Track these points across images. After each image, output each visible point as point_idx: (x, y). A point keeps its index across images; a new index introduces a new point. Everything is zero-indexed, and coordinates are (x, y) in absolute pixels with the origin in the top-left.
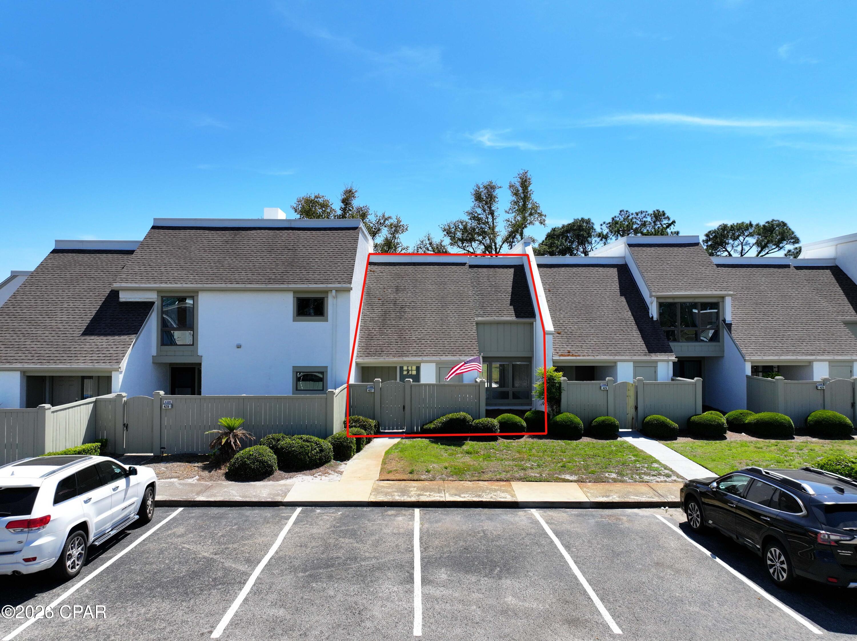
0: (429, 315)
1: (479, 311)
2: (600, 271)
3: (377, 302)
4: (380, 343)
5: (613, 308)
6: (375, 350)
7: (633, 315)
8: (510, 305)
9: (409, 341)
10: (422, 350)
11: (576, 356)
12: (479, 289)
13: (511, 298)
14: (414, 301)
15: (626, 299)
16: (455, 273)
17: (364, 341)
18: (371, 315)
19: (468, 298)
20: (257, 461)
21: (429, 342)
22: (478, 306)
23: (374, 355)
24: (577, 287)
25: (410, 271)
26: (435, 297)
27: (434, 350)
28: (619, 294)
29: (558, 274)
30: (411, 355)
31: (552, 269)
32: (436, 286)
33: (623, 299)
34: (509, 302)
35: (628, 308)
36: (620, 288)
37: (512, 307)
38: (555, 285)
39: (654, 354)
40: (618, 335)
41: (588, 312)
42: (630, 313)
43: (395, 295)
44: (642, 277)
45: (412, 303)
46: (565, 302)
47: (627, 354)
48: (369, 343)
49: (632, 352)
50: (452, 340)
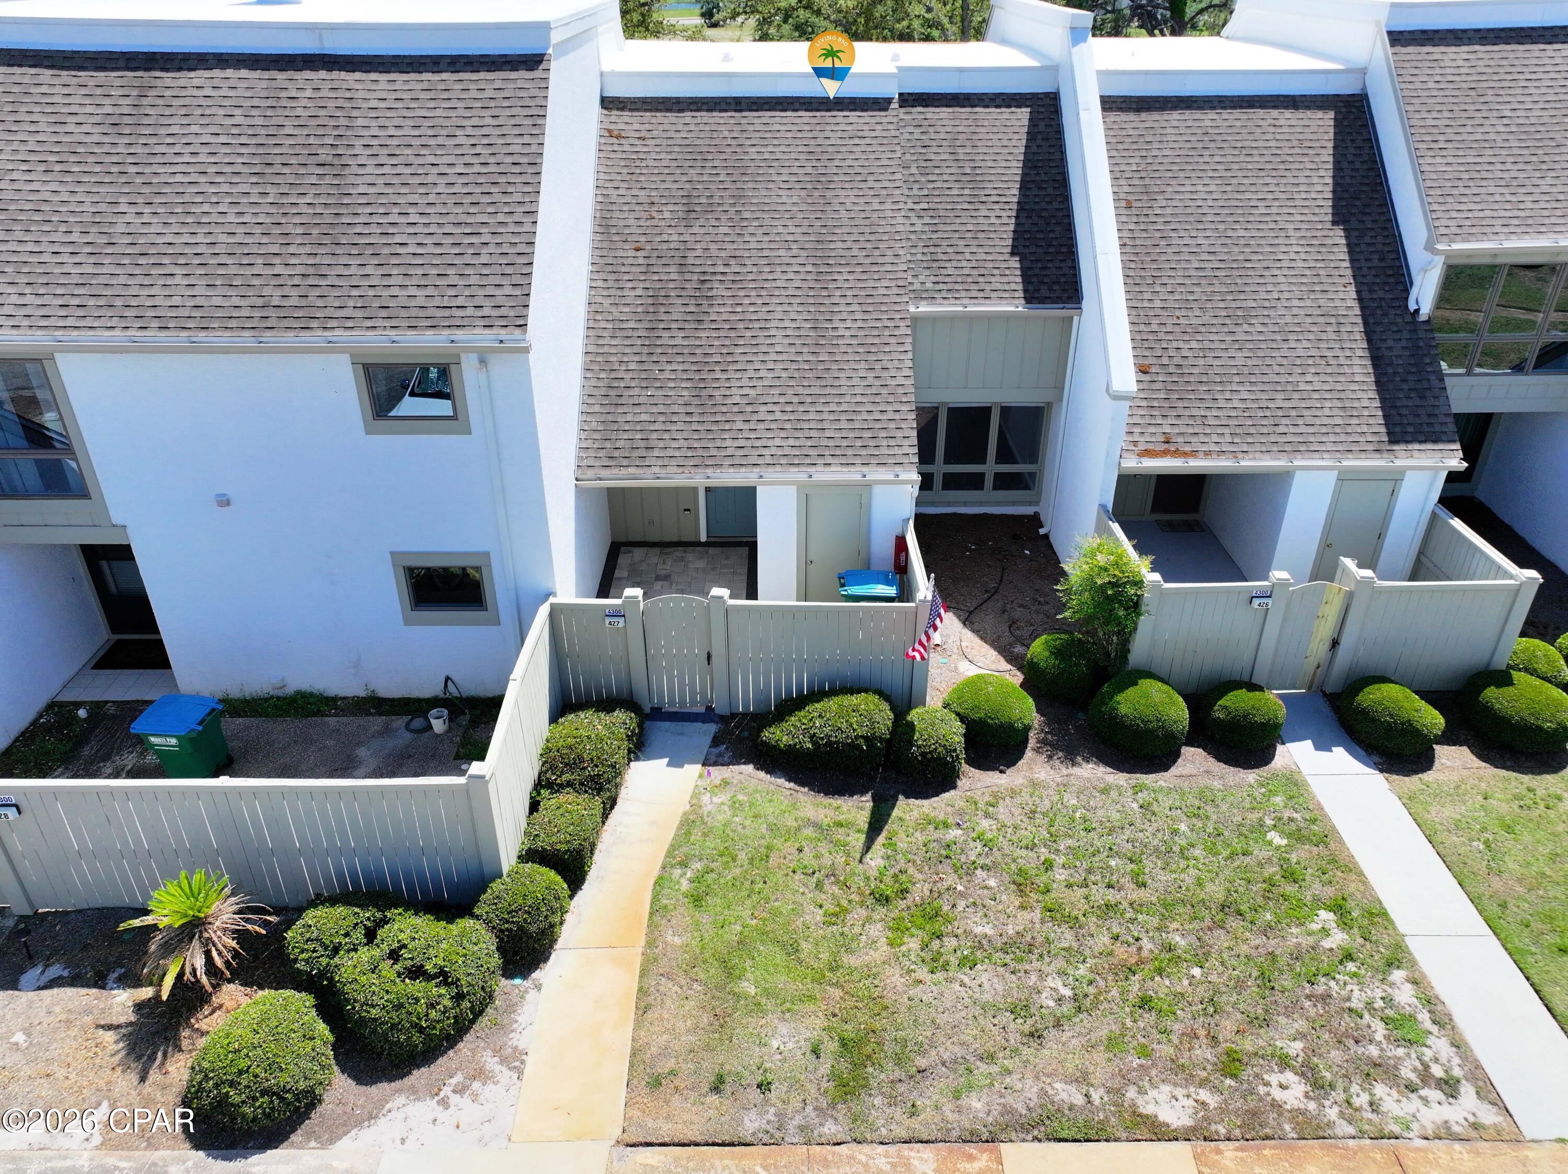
0: (779, 308)
1: (922, 278)
2: (1282, 122)
3: (630, 261)
4: (644, 417)
5: (1307, 272)
6: (628, 444)
7: (1360, 300)
8: (1012, 254)
9: (724, 409)
10: (758, 443)
11: (1185, 454)
12: (925, 192)
13: (1017, 224)
14: (738, 253)
15: (1346, 237)
16: (856, 141)
17: (597, 408)
18: (613, 309)
19: (892, 243)
20: (264, 1093)
21: (778, 415)
22: (919, 257)
23: (625, 462)
24: (1212, 188)
25: (726, 134)
26: (797, 237)
27: (791, 442)
28: (1330, 218)
29: (1158, 138)
30: (728, 462)
31: (1144, 115)
32: (803, 193)
33: (1338, 236)
34: (1010, 242)
35: (1349, 272)
36: (1334, 192)
37: (1015, 263)
38: (1147, 181)
39: (1403, 447)
40: (1309, 378)
41: (1233, 288)
42: (1352, 292)
43: (682, 230)
44: (1415, 174)
45: (732, 262)
46: (1170, 250)
47: (1330, 447)
48: (610, 418)
49: (1343, 438)
50: (844, 407)
